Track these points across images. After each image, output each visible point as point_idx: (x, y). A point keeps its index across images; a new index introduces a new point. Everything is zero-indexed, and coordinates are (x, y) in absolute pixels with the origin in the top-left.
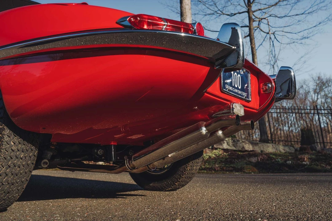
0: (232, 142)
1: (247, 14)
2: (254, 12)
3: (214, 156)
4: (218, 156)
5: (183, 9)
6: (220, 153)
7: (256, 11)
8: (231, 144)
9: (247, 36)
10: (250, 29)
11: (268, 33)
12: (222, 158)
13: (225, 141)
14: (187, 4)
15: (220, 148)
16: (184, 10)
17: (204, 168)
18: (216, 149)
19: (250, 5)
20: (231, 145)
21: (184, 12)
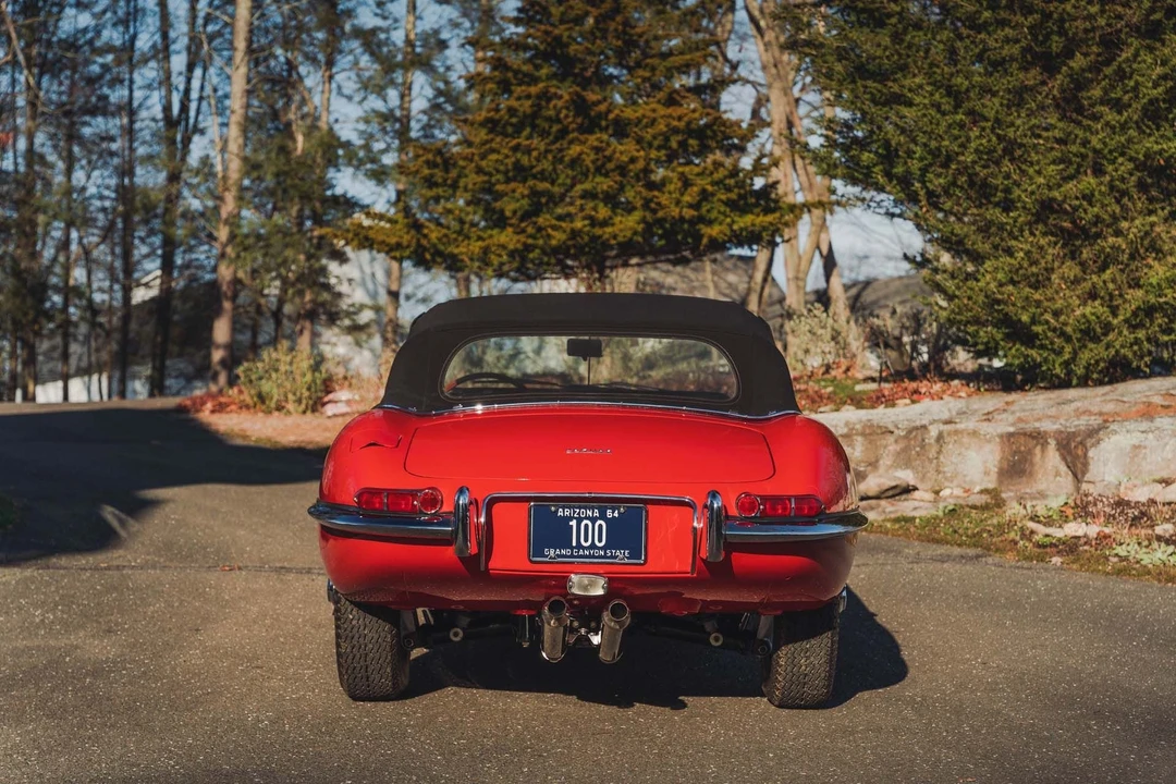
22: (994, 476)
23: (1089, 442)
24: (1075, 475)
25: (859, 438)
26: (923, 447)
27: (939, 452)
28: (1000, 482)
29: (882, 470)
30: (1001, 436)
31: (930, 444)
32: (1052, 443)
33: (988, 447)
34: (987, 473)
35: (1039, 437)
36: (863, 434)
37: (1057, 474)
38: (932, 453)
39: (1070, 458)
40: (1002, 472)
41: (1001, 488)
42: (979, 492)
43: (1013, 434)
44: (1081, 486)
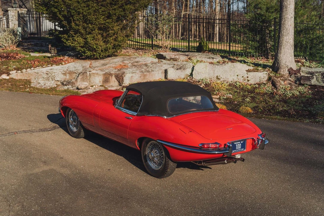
0: (322, 78)
3: (298, 93)
4: (302, 94)
6: (305, 91)
8: (320, 79)
12: (305, 97)
13: (315, 76)
15: (307, 84)
17: (281, 111)
18: (303, 85)
20: (320, 81)
22: (101, 82)
23: (123, 76)
24: (119, 82)
25: (68, 74)
26: (86, 77)
27: (90, 78)
28: (103, 84)
29: (78, 82)
30: (103, 74)
31: (88, 76)
32: (114, 75)
33: (100, 77)
34: (100, 82)
35: (111, 75)
36: (69, 73)
37: (115, 82)
38: (89, 78)
39: (118, 79)
40: (103, 82)
41: (104, 85)
42: (100, 86)
43: (105, 74)
44: (121, 84)
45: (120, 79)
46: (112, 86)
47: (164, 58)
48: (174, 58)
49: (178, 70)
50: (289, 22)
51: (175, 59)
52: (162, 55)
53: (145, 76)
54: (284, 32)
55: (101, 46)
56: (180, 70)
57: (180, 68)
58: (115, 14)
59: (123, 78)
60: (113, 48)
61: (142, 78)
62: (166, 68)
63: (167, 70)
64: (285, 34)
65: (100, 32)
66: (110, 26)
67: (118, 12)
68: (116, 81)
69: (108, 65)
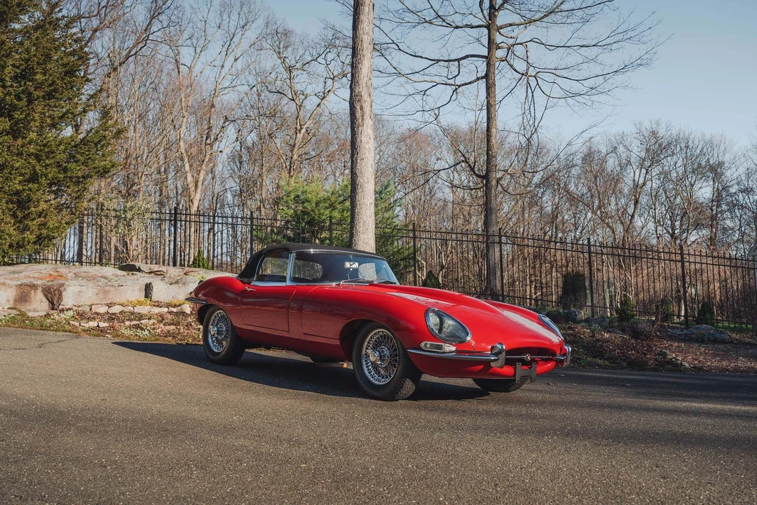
1: (485, 31)
2: (501, 28)
5: (358, 41)
7: (506, 26)
9: (482, 78)
10: (488, 65)
11: (523, 74)
14: (365, 32)
16: (360, 44)
19: (493, 13)
21: (359, 47)
22: (12, 302)
23: (62, 289)
24: (51, 302)
28: (16, 305)
30: (16, 286)
32: (40, 289)
33: (10, 290)
34: (8, 301)
35: (34, 287)
37: (42, 302)
39: (49, 295)
40: (15, 301)
41: (18, 307)
42: (9, 308)
43: (21, 285)
44: (56, 307)
45: (53, 296)
46: (35, 310)
47: (139, 270)
48: (158, 271)
49: (172, 285)
50: (367, 211)
51: (159, 273)
52: (134, 266)
53: (106, 292)
54: (360, 227)
55: (10, 236)
56: (176, 285)
57: (177, 282)
58: (46, 176)
59: (60, 294)
60: (35, 243)
61: (101, 296)
62: (148, 281)
63: (150, 284)
64: (361, 229)
65: (11, 206)
66: (34, 198)
67: (53, 172)
68: (44, 299)
69: (24, 273)
